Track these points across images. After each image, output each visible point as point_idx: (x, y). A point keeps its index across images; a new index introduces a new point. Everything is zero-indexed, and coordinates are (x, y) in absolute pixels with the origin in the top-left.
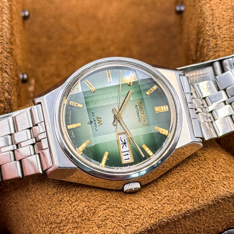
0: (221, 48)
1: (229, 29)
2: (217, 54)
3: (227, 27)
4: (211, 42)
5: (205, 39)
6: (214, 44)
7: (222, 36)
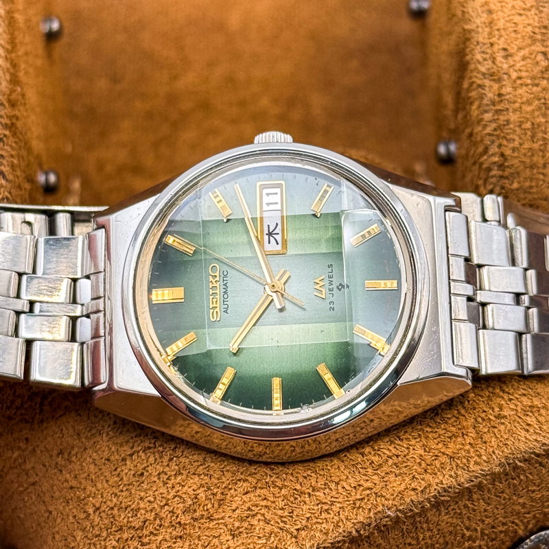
0: (511, 102)
1: (530, 58)
2: (502, 118)
3: (525, 52)
4: (487, 89)
5: (473, 82)
6: (495, 95)
7: (514, 75)
